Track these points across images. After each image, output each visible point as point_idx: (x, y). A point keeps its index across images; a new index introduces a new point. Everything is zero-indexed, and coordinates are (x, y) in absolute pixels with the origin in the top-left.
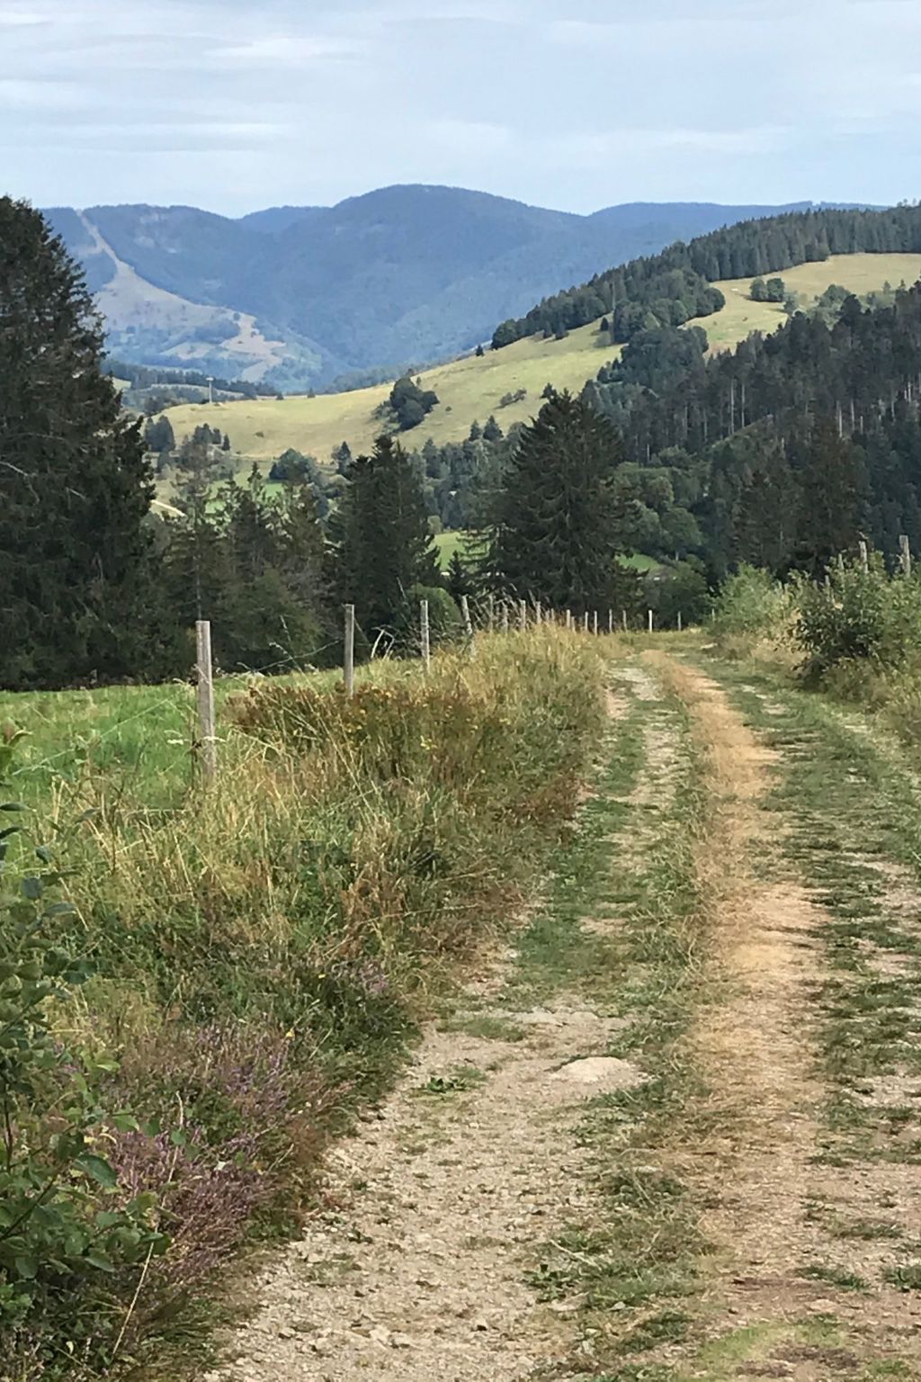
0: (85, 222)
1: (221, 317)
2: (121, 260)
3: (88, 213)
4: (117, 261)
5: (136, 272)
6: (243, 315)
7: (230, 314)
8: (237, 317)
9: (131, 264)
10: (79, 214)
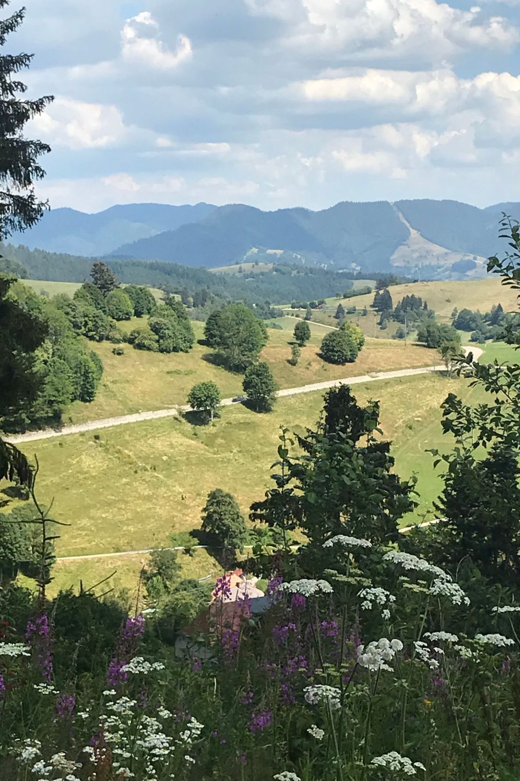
0: (395, 208)
1: (467, 258)
2: (413, 228)
3: (396, 204)
4: (411, 229)
5: (421, 235)
6: (478, 257)
7: (471, 257)
8: (475, 258)
9: (418, 230)
10: (391, 204)
